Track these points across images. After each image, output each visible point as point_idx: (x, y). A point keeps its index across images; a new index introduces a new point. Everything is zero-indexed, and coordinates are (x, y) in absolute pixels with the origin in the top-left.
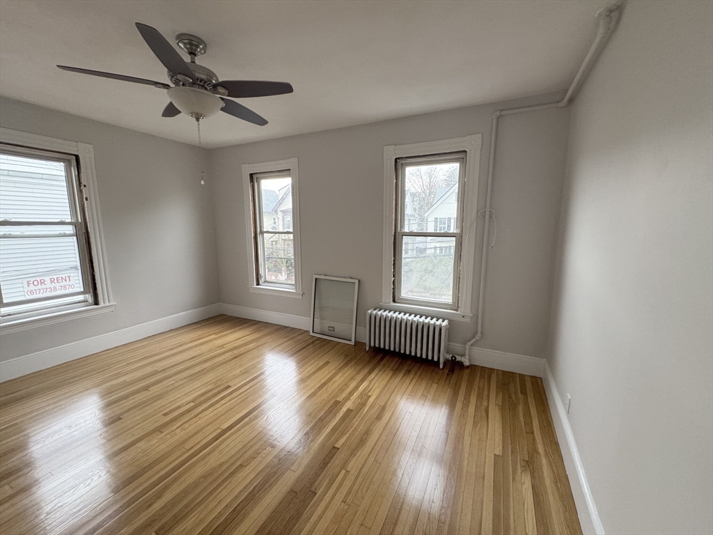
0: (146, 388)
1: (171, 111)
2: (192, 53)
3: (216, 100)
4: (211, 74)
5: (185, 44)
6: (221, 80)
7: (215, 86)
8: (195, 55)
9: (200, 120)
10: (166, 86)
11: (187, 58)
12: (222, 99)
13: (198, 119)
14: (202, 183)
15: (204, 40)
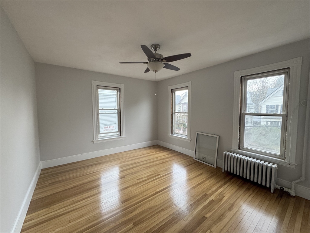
0: (132, 168)
1: (147, 70)
2: (155, 50)
3: (162, 64)
4: (161, 55)
5: (153, 48)
6: (164, 57)
7: (162, 60)
8: (156, 50)
9: (157, 72)
10: (147, 63)
11: (154, 52)
12: (164, 63)
13: (156, 72)
14: (156, 95)
15: (160, 44)
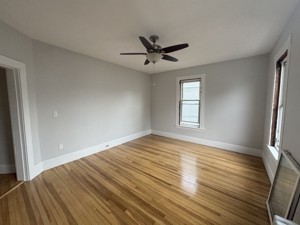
5: (152, 39)
8: (155, 42)
11: (152, 43)
13: (154, 63)
14: (154, 85)
15: (158, 36)
